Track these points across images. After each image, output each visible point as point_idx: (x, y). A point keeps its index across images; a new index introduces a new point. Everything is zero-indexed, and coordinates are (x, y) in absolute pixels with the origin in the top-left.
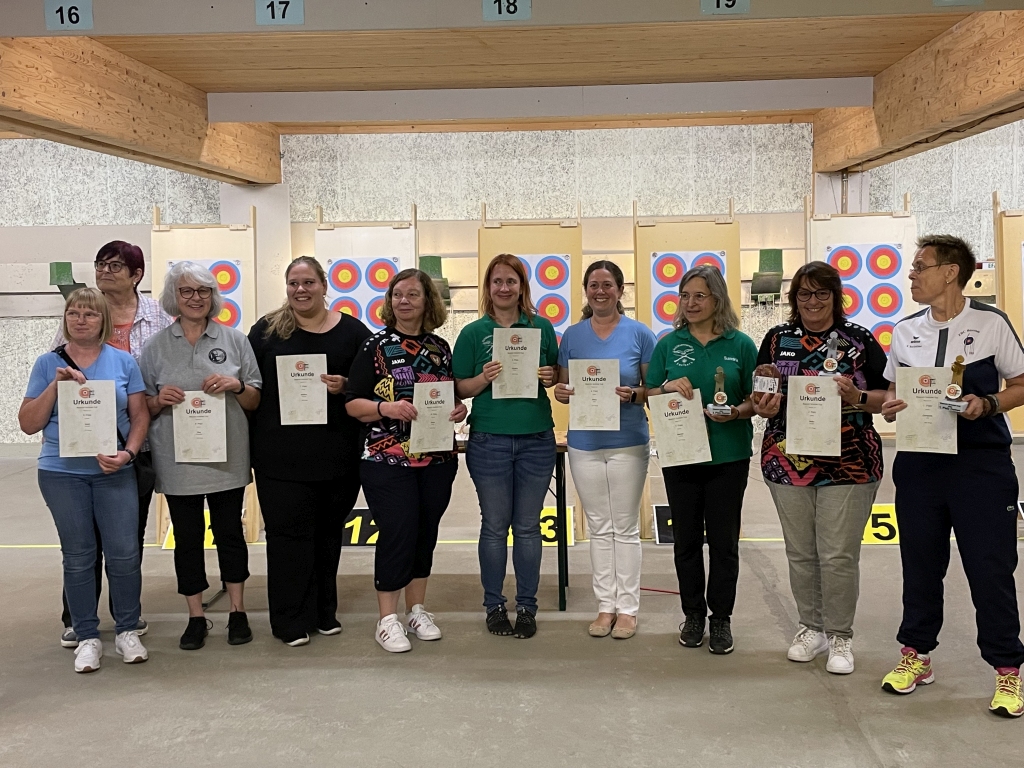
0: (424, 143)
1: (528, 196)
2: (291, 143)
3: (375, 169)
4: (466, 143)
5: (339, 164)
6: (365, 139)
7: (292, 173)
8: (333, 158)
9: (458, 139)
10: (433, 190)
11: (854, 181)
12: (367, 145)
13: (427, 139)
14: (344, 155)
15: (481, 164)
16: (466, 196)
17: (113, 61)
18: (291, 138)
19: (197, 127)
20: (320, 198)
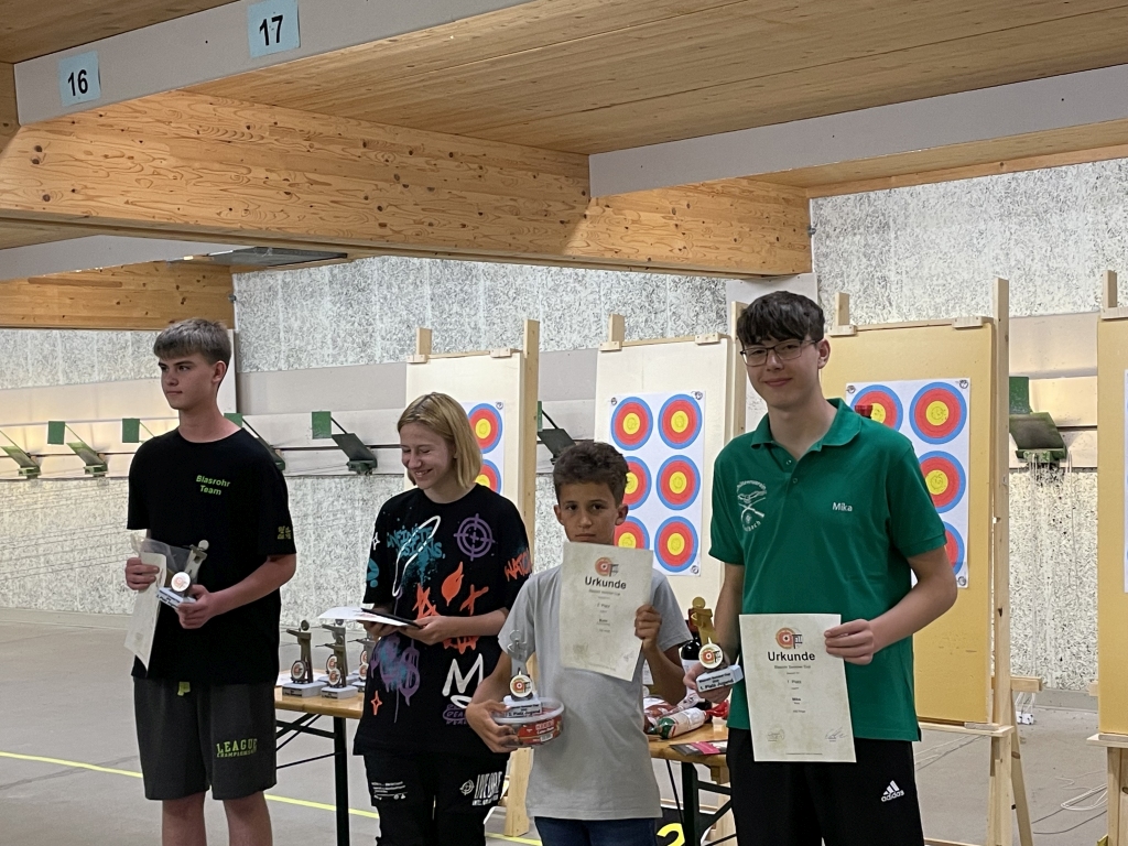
0: (1022, 188)
2: (826, 210)
3: (945, 238)
4: (1093, 180)
5: (893, 235)
6: (930, 191)
7: (826, 256)
8: (885, 227)
9: (1077, 176)
10: (1037, 266)
12: (932, 202)
13: (1026, 180)
14: (900, 220)
16: (1092, 271)
17: (331, 131)
18: (825, 203)
19: (556, 207)
20: (865, 292)
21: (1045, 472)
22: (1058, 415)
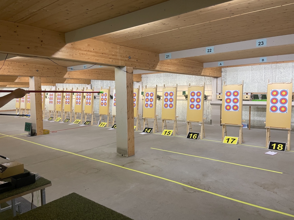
0: (158, 75)
1: (171, 83)
2: (143, 76)
3: (152, 79)
5: (148, 78)
6: (151, 75)
7: (143, 80)
9: (162, 74)
11: (218, 79)
15: (165, 78)
20: (146, 83)
21: (159, 100)
22: (159, 95)
